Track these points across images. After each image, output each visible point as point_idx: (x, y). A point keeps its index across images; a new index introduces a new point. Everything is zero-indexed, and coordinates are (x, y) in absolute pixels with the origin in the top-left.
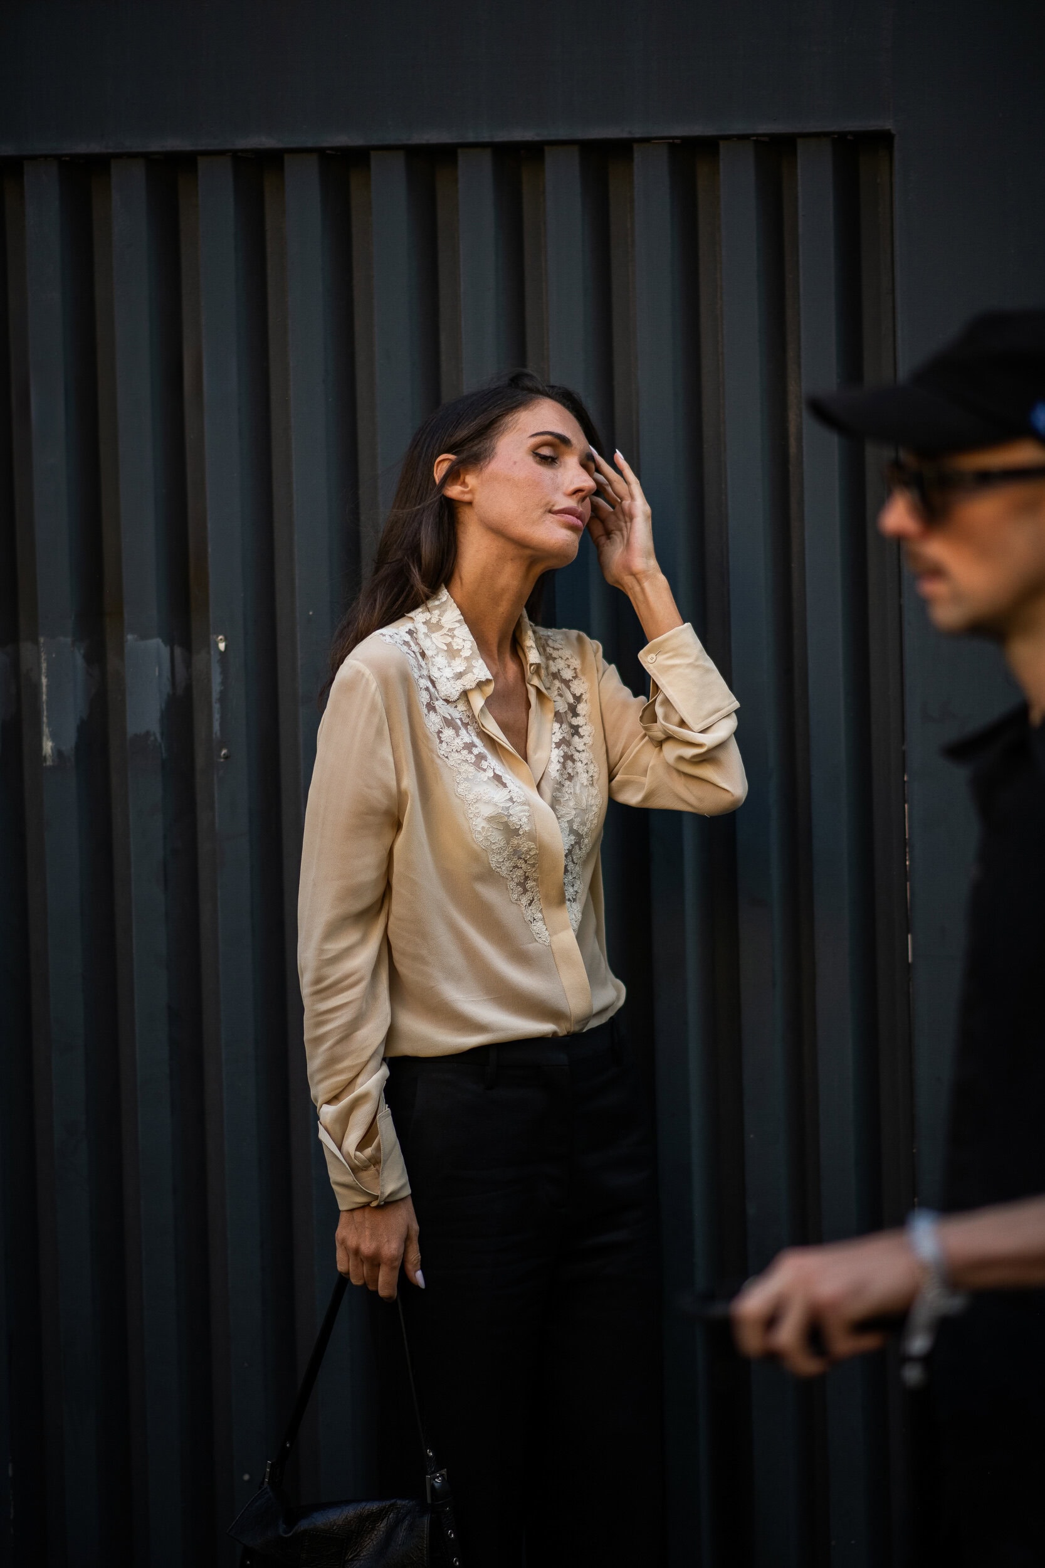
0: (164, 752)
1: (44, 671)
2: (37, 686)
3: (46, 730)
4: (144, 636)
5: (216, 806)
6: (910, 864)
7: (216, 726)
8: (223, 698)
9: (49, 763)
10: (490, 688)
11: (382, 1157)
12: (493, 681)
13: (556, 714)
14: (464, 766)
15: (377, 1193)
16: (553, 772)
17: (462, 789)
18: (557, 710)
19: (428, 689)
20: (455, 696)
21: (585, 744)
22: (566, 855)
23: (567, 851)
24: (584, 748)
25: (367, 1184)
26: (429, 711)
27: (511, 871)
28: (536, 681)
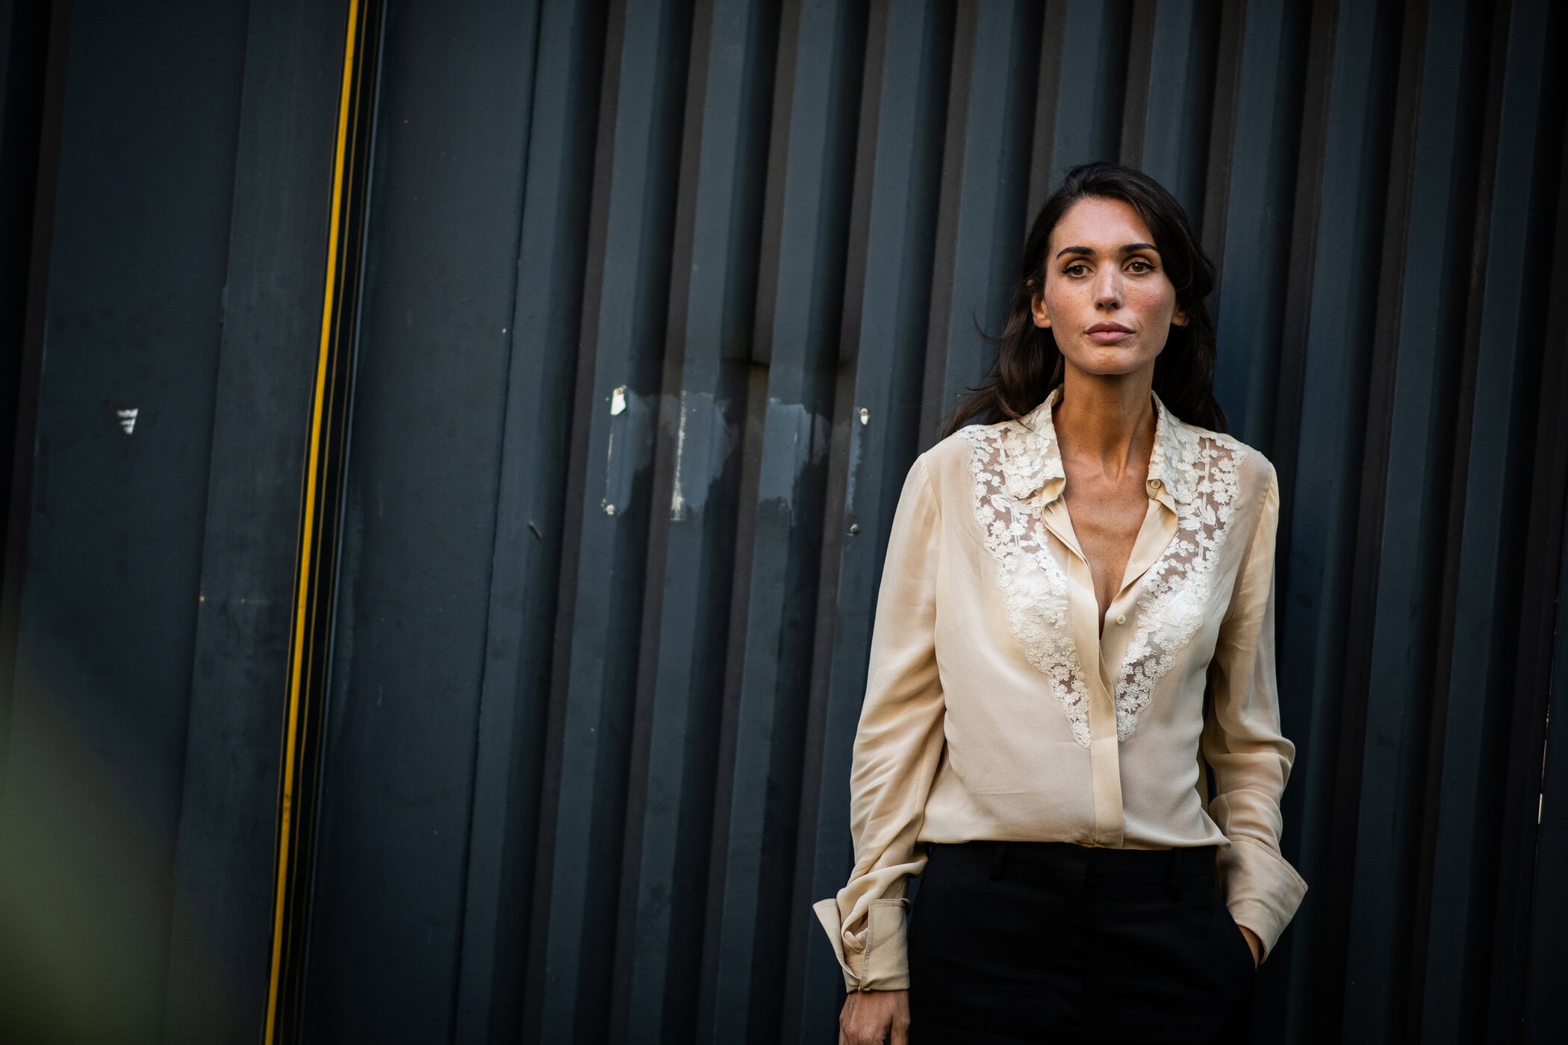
0: (793, 519)
1: (682, 424)
2: (673, 441)
3: (677, 485)
4: (786, 401)
5: (840, 580)
6: (1550, 722)
7: (849, 500)
8: (859, 473)
9: (677, 518)
10: (1061, 487)
11: (868, 943)
12: (1064, 483)
13: (1180, 530)
14: (1009, 558)
15: (859, 977)
16: (1146, 581)
17: (1004, 581)
18: (1182, 527)
19: (987, 483)
20: (1026, 493)
21: (1205, 568)
22: (1134, 665)
23: (1136, 661)
24: (1203, 570)
25: (856, 968)
26: (982, 506)
27: (1052, 668)
28: (1161, 496)
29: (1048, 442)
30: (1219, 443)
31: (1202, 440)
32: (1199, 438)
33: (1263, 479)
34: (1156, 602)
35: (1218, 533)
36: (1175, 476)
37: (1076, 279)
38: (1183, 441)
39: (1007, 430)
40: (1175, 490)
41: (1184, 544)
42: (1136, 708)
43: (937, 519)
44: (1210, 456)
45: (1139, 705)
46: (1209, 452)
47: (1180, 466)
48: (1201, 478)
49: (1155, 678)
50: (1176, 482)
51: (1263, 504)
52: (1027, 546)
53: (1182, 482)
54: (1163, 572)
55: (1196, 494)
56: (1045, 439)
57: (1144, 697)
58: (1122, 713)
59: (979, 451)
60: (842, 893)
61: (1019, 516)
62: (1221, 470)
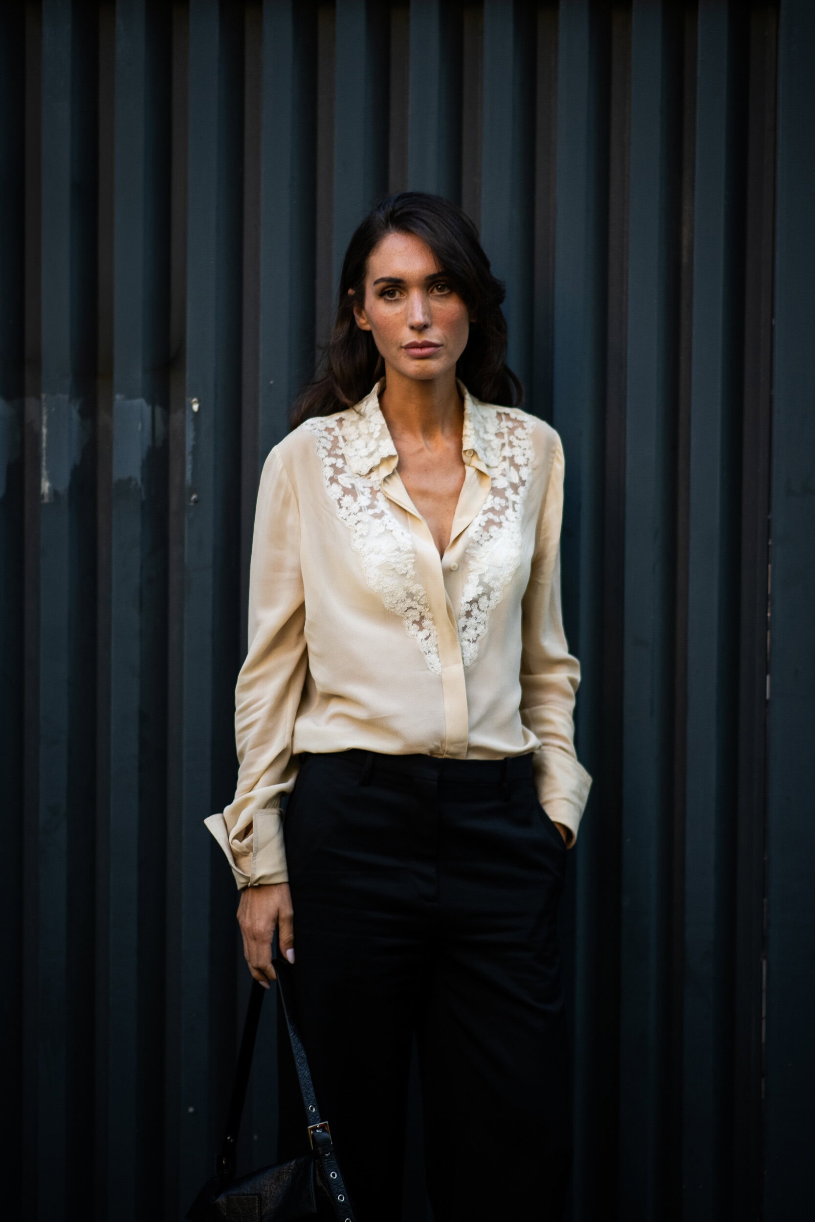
0: (143, 494)
1: (44, 422)
2: (38, 435)
3: (44, 472)
4: (130, 396)
5: (186, 542)
6: (771, 616)
7: (188, 475)
8: (195, 450)
9: (46, 500)
10: (394, 463)
11: (254, 845)
12: (398, 457)
13: (493, 489)
14: (360, 526)
15: (249, 875)
16: (471, 533)
17: (357, 544)
18: (495, 486)
19: (333, 466)
20: (365, 471)
21: (516, 518)
22: (471, 603)
23: (472, 599)
24: (515, 520)
25: (245, 868)
26: (331, 484)
27: (406, 611)
28: (475, 463)
29: (379, 427)
30: (513, 416)
31: (499, 414)
32: (496, 413)
33: (551, 443)
34: (482, 549)
35: (521, 489)
36: (484, 445)
37: (391, 301)
38: (485, 416)
39: (341, 420)
40: (485, 456)
41: (497, 499)
42: (477, 637)
43: (293, 499)
44: (507, 427)
45: (478, 635)
46: (505, 424)
47: (487, 437)
48: (503, 445)
49: (488, 611)
50: (485, 450)
51: (552, 463)
52: (374, 514)
53: (489, 449)
54: (483, 524)
55: (501, 459)
56: (376, 424)
57: (481, 628)
58: (466, 643)
59: (323, 440)
60: (227, 809)
61: (363, 490)
62: (517, 438)
